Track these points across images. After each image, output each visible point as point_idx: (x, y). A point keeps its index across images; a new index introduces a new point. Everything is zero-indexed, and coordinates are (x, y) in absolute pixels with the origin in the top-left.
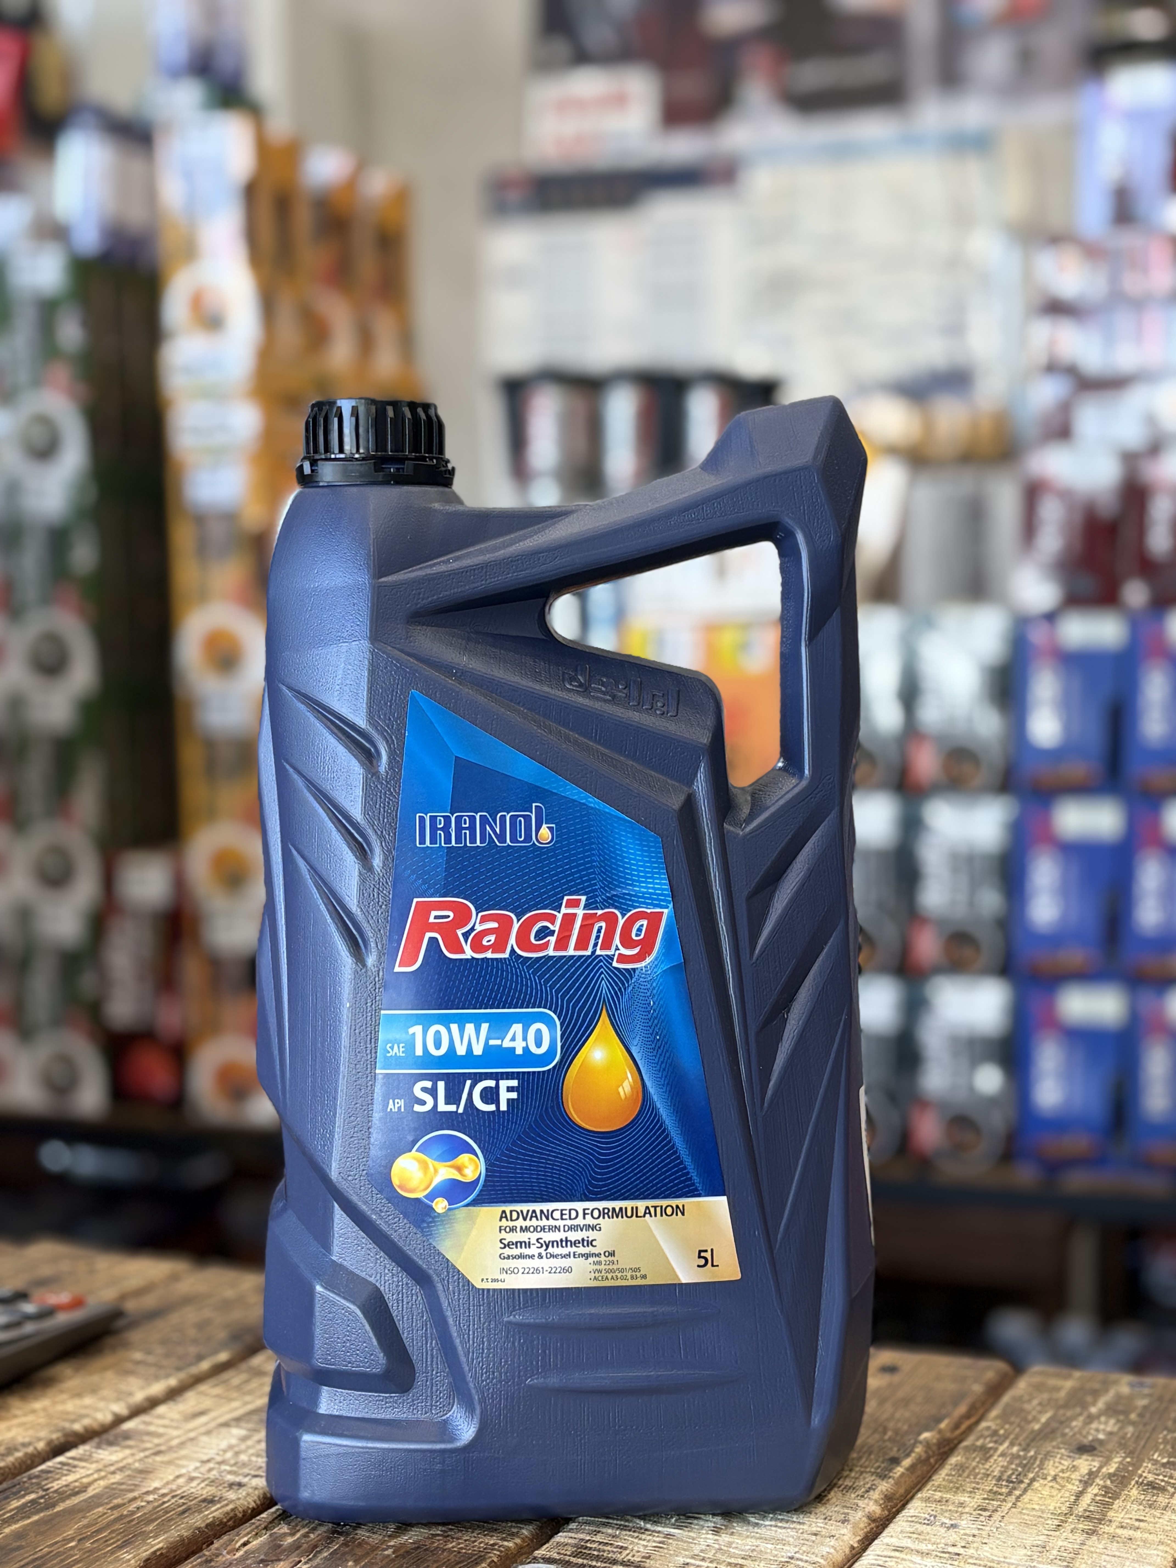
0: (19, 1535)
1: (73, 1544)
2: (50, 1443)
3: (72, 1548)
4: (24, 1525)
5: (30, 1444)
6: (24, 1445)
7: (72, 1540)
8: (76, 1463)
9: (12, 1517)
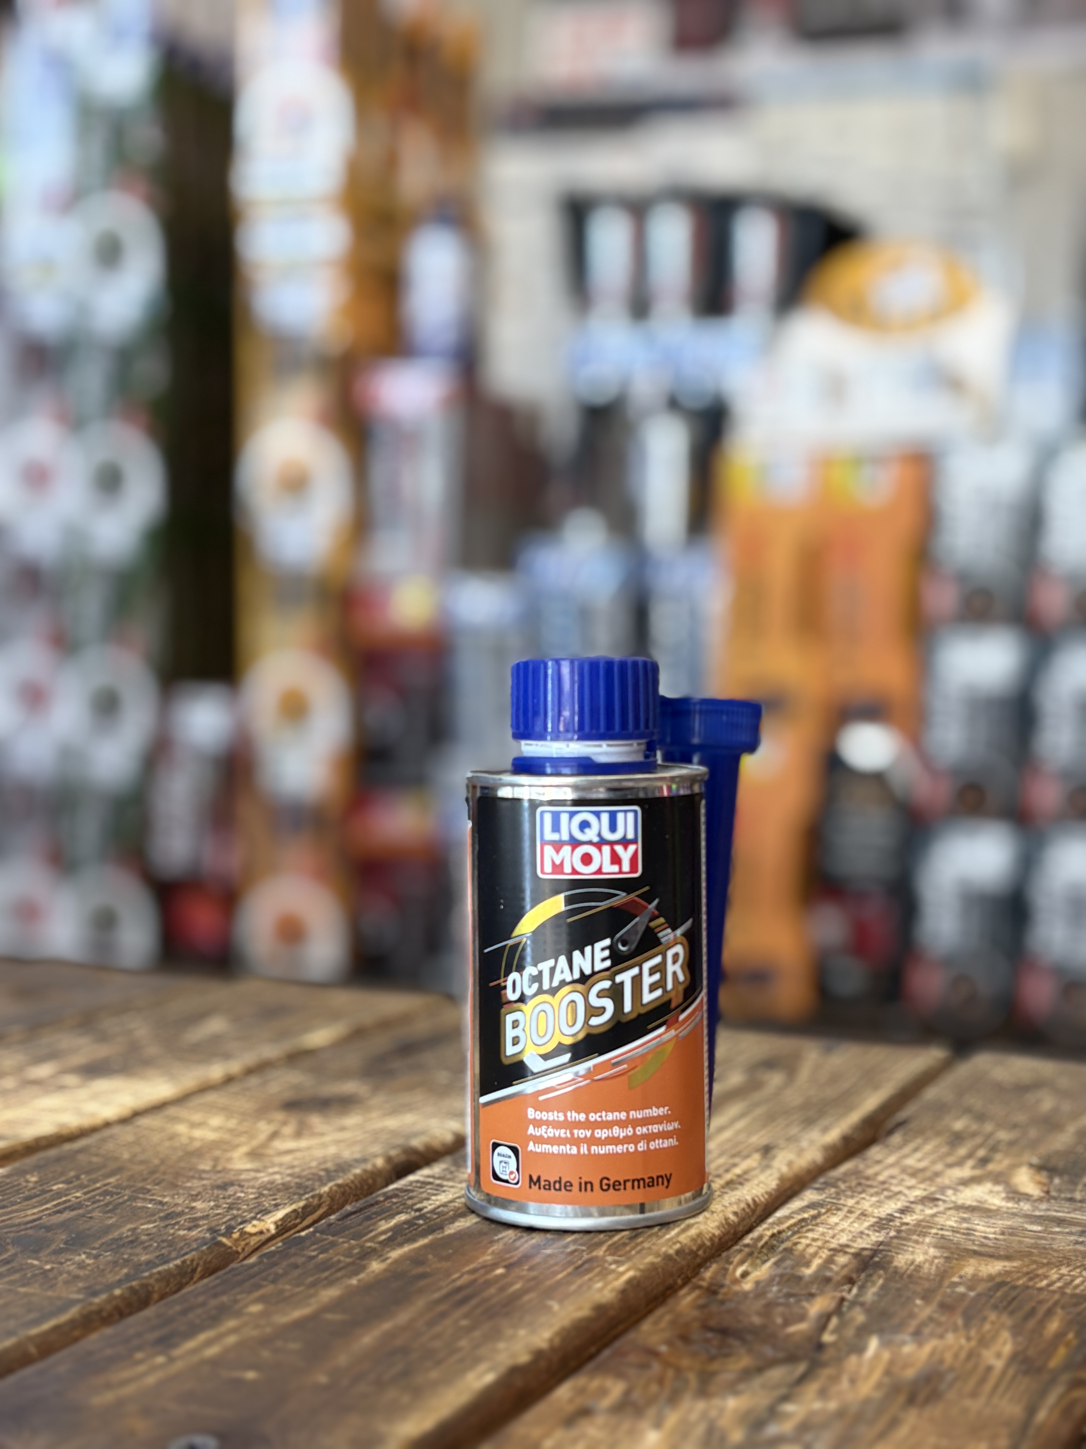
0: (416, 1259)
1: (500, 1271)
2: (389, 1159)
3: (502, 1276)
4: (414, 1249)
5: (364, 1160)
6: (358, 1161)
7: (495, 1266)
8: (438, 1182)
9: (390, 1239)
